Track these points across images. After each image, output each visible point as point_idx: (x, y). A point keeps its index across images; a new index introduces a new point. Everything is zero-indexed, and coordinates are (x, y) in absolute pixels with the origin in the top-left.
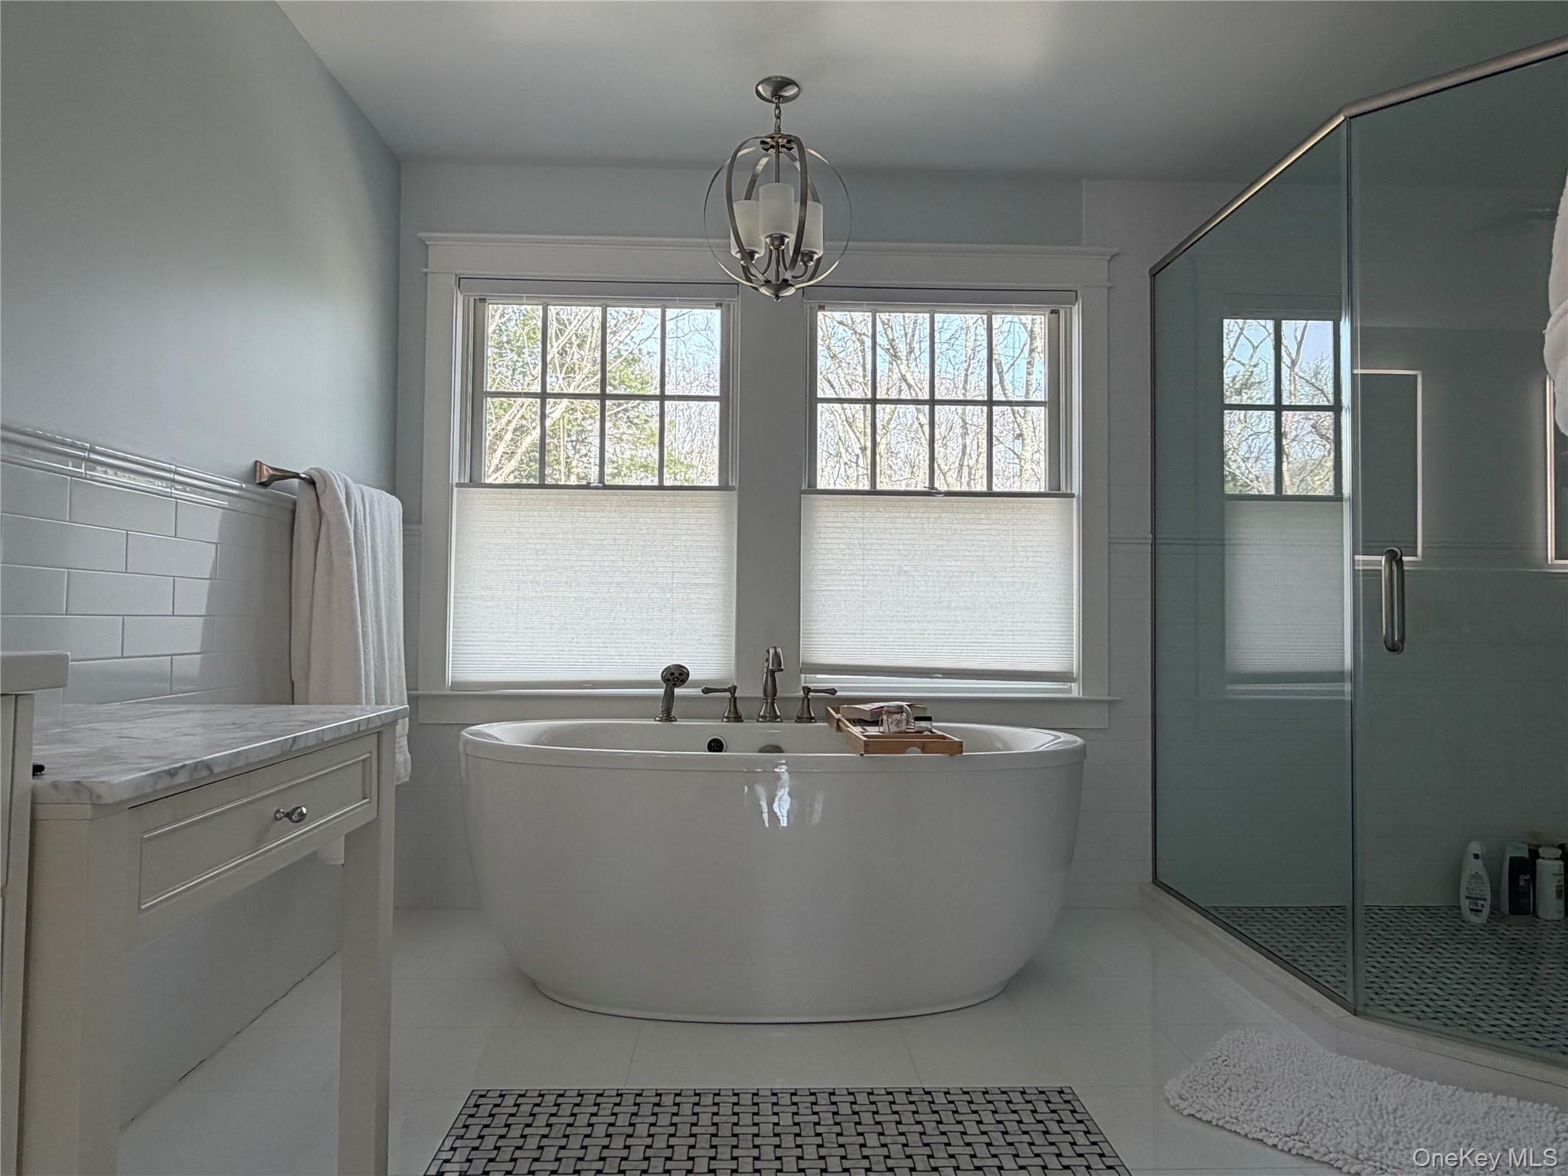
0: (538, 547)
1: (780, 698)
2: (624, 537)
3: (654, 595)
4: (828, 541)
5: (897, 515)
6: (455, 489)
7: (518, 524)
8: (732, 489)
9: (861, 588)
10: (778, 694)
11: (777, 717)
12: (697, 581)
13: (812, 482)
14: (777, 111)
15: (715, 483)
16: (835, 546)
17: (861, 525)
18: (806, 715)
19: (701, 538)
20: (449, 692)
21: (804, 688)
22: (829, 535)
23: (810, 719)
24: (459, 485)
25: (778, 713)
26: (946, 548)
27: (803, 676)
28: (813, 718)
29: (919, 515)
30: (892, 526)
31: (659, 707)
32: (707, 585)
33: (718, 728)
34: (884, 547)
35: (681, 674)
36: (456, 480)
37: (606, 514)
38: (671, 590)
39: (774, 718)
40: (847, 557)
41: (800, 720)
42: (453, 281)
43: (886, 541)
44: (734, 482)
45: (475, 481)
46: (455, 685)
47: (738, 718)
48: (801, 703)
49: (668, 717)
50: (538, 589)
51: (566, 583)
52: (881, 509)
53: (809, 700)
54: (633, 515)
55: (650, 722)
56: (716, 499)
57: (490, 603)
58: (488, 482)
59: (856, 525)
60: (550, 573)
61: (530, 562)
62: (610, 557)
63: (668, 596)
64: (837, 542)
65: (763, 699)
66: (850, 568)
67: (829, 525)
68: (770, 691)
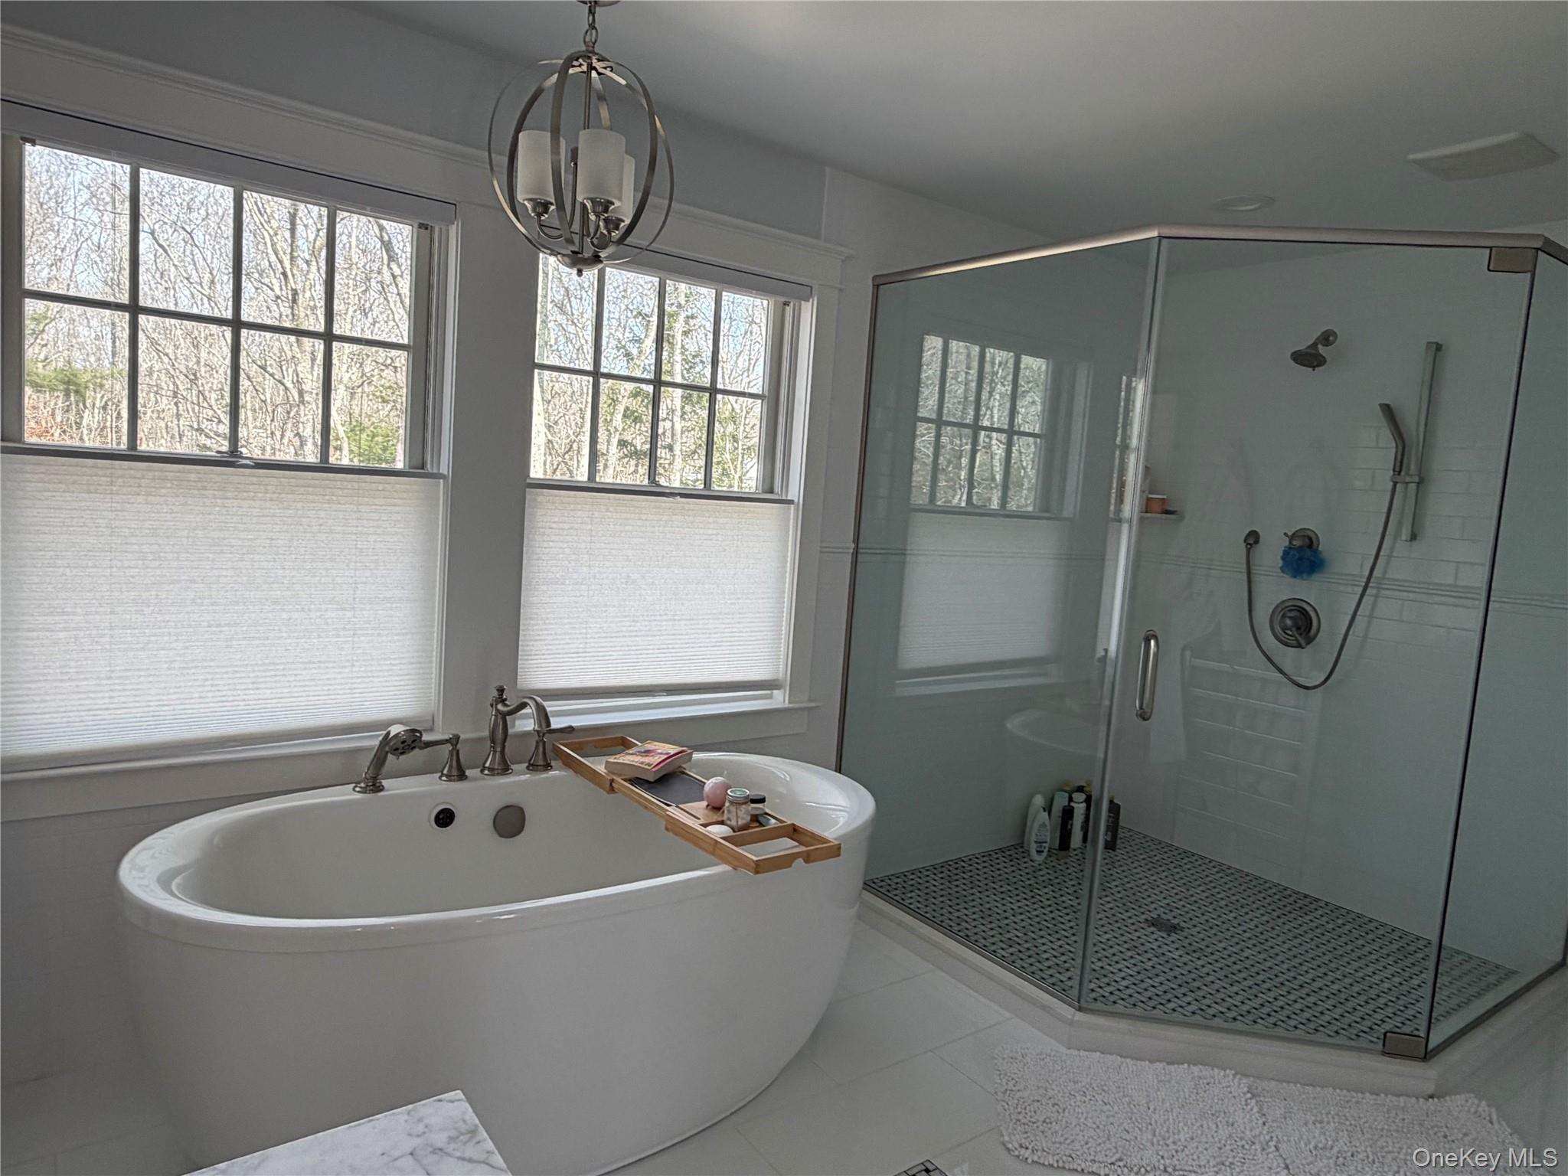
0: (145, 548)
2: (286, 536)
3: (327, 614)
4: (552, 544)
5: (628, 516)
7: (108, 515)
8: (439, 476)
11: (508, 768)
15: (400, 465)
16: (560, 552)
17: (590, 527)
18: (541, 762)
19: (395, 539)
22: (554, 538)
23: (548, 766)
25: (510, 763)
28: (549, 763)
29: (650, 517)
30: (622, 528)
33: (442, 794)
37: (257, 502)
38: (353, 609)
39: (505, 769)
40: (573, 563)
41: (534, 767)
43: (614, 546)
47: (462, 775)
49: (373, 786)
50: (147, 611)
51: (193, 601)
52: (611, 509)
53: (544, 743)
54: (299, 505)
55: (346, 794)
56: (415, 487)
57: (62, 635)
58: (30, 439)
59: (584, 526)
60: (166, 587)
61: (133, 572)
62: (265, 565)
63: (349, 614)
64: (561, 545)
65: (488, 743)
66: (575, 576)
67: (554, 526)
68: (500, 736)
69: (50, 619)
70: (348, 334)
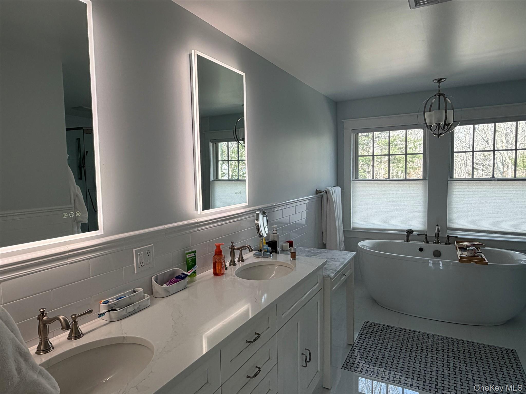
0: (373, 195)
1: (440, 237)
2: (396, 193)
3: (404, 208)
4: (456, 194)
5: (480, 186)
6: (352, 182)
7: (367, 190)
8: (427, 180)
9: (467, 207)
10: (440, 236)
11: (439, 243)
12: (416, 204)
13: (452, 177)
14: (439, 86)
15: (422, 178)
16: (459, 195)
17: (468, 189)
18: (448, 243)
19: (417, 193)
20: (351, 230)
21: (447, 236)
22: (457, 192)
23: (449, 244)
24: (353, 181)
25: (440, 242)
26: (497, 196)
27: (448, 231)
28: (450, 244)
29: (487, 186)
30: (478, 189)
31: (405, 237)
32: (419, 205)
33: (421, 244)
34: (475, 195)
35: (411, 232)
36: (352, 180)
37: (391, 187)
38: (409, 207)
39: (438, 243)
40: (463, 198)
41: (446, 244)
42: (350, 130)
43: (476, 194)
44: (427, 178)
45: (356, 179)
46: (354, 228)
47: (427, 242)
48: (446, 239)
49: (408, 241)
50: (373, 206)
51: (380, 204)
52: (474, 185)
53: (449, 239)
54: (398, 187)
55: (403, 242)
56: (421, 182)
57: (361, 209)
58: (359, 179)
59: (466, 189)
60: (376, 202)
61: (370, 199)
62: (392, 198)
63: (408, 208)
64: (459, 194)
65: (435, 237)
66: (463, 201)
67: (457, 189)
68: (437, 236)
69: (360, 206)
70: (409, 153)
